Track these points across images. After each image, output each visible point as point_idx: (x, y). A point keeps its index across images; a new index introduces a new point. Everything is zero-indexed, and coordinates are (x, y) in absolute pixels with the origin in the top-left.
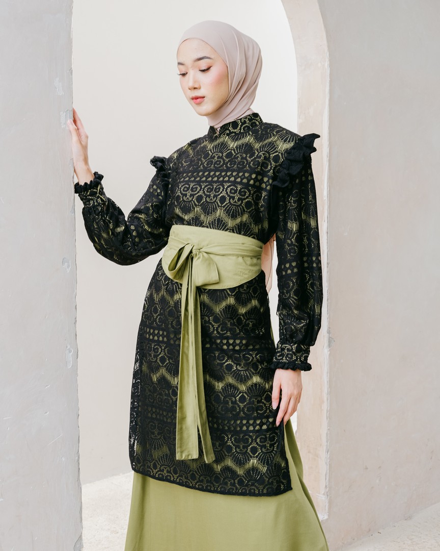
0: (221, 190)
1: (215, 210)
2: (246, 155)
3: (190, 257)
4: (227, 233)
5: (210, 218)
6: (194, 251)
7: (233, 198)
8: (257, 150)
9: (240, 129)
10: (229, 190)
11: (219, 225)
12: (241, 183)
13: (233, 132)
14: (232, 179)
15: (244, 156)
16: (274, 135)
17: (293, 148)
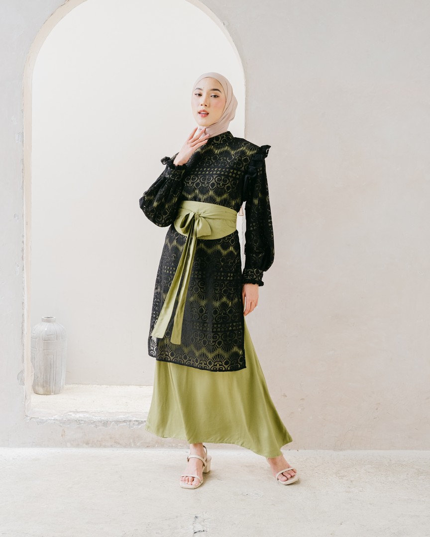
0: (212, 179)
1: (208, 191)
2: (227, 158)
3: (193, 220)
4: (216, 205)
5: (205, 197)
6: (196, 217)
7: (219, 184)
8: (234, 155)
9: (221, 141)
10: (216, 179)
11: (211, 200)
12: (224, 175)
13: (216, 143)
14: (218, 172)
15: (225, 158)
16: (243, 146)
17: (256, 153)
